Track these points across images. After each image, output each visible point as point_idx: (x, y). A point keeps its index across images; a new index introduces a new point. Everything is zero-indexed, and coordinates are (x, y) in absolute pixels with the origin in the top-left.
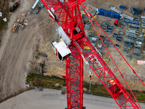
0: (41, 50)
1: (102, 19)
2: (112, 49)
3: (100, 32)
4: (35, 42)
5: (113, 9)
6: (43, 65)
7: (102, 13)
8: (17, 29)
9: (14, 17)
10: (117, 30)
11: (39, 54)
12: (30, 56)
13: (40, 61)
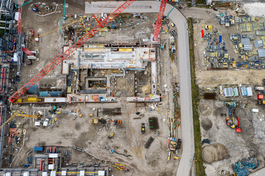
0: (201, 21)
1: (218, 38)
2: (207, 43)
3: (213, 38)
4: (204, 18)
5: (223, 41)
6: (196, 22)
7: (220, 37)
8: (207, 12)
9: (212, 10)
10: (215, 43)
11: (200, 20)
12: (198, 17)
13: (197, 21)
